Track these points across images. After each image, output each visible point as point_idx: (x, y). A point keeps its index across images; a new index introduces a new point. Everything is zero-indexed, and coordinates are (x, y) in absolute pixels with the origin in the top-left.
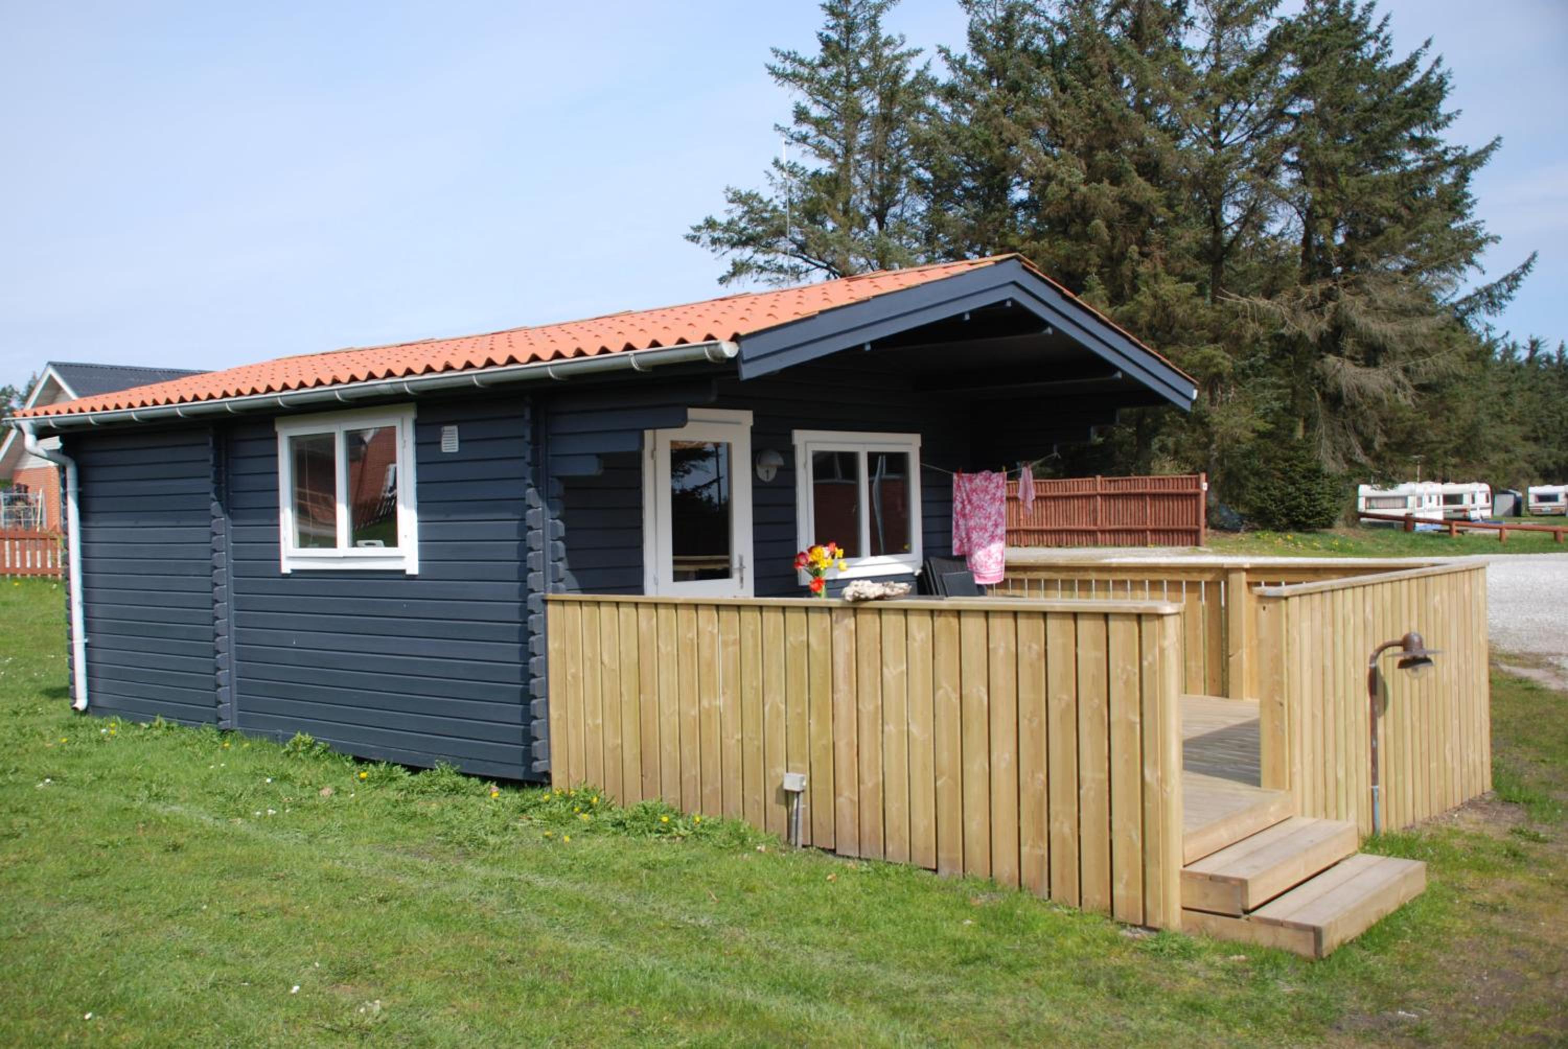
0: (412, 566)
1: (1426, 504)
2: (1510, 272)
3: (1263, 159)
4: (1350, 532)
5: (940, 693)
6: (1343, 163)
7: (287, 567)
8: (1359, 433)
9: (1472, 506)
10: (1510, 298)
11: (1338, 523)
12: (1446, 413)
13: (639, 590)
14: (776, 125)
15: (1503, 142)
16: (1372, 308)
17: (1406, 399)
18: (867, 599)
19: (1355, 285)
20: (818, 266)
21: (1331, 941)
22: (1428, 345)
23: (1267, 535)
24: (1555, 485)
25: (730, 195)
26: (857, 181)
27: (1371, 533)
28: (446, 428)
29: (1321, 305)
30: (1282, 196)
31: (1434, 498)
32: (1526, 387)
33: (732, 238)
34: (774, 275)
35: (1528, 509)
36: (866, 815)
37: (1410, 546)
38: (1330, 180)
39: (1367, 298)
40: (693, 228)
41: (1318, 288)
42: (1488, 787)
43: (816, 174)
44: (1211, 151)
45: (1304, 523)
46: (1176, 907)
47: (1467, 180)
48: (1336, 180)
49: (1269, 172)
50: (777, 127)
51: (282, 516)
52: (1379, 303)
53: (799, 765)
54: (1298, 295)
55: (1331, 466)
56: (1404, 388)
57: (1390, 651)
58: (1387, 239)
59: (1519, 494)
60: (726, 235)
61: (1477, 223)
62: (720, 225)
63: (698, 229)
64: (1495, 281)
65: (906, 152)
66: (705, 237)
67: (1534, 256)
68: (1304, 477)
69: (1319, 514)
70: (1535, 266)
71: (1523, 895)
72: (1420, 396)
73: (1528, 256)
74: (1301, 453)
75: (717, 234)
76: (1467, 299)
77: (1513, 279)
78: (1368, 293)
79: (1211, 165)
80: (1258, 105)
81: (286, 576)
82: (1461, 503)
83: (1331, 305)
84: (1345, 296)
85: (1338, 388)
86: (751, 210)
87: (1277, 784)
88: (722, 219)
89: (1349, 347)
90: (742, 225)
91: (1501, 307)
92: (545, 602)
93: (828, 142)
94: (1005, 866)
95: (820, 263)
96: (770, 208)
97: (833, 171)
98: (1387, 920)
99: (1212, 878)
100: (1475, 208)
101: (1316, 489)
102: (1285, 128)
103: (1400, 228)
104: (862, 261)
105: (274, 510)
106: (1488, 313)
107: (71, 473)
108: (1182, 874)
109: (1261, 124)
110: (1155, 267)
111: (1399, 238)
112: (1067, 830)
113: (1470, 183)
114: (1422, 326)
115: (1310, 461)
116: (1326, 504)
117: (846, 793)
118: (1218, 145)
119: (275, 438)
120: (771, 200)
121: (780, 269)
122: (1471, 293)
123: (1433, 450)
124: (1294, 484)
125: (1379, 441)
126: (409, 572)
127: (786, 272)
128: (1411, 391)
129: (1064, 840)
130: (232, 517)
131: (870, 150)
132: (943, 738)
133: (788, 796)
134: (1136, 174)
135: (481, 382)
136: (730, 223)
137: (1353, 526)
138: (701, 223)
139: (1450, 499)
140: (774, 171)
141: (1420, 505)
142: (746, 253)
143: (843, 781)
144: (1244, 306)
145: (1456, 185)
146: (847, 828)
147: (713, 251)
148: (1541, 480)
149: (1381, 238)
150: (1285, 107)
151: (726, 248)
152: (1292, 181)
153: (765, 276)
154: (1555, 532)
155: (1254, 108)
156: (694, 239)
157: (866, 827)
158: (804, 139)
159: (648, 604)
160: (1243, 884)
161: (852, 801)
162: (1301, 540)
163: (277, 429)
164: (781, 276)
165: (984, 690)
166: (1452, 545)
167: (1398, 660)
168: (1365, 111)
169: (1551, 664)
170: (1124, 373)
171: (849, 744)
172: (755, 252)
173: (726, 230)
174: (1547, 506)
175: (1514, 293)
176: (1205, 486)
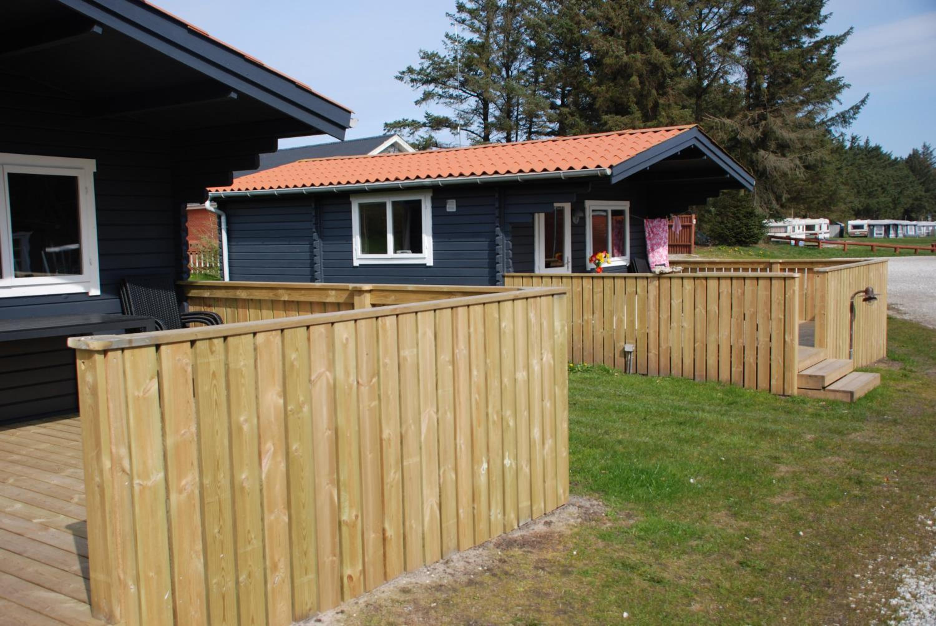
0: (430, 262)
1: (797, 231)
2: (855, 104)
3: (726, 39)
4: (766, 246)
5: (697, 310)
6: (772, 45)
7: (356, 263)
8: (774, 193)
9: (820, 232)
10: (855, 118)
11: (761, 242)
12: (820, 182)
13: (533, 271)
14: (447, 13)
15: (854, 30)
16: (785, 124)
17: (801, 174)
18: (666, 273)
19: (777, 113)
20: (472, 95)
21: (856, 396)
22: (812, 145)
23: (724, 248)
24: (862, 219)
25: (422, 54)
26: (495, 47)
27: (777, 247)
28: (449, 201)
29: (757, 123)
30: (736, 61)
31: (801, 227)
32: (849, 164)
33: (423, 79)
34: (448, 100)
35: (847, 233)
36: (662, 359)
37: (799, 254)
38: (765, 54)
39: (782, 119)
40: (400, 73)
41: (756, 113)
42: (885, 355)
43: (470, 41)
44: (697, 34)
45: (744, 242)
46: (796, 388)
47: (833, 52)
48: (768, 53)
49: (730, 48)
50: (448, 14)
51: (354, 240)
52: (788, 122)
53: (631, 341)
54: (745, 116)
55: (759, 211)
56: (799, 168)
57: (859, 295)
58: (793, 86)
59: (843, 225)
60: (419, 77)
61: (840, 78)
62: (415, 70)
63: (403, 73)
64: (847, 109)
65: (522, 30)
66: (407, 78)
67: (868, 96)
68: (745, 216)
69: (752, 236)
70: (868, 101)
71: (913, 387)
72: (807, 173)
73: (865, 95)
74: (743, 203)
75: (414, 76)
76: (832, 119)
77: (856, 109)
78: (783, 116)
79: (698, 42)
80: (724, 9)
81: (356, 267)
82: (814, 230)
83: (763, 122)
84: (771, 118)
85: (765, 169)
86: (434, 63)
87: (821, 345)
88: (417, 67)
89: (773, 146)
90: (428, 71)
91: (850, 123)
92: (504, 277)
93: (477, 23)
94: (725, 375)
95: (472, 93)
96: (445, 61)
97: (480, 41)
98: (870, 392)
99: (810, 376)
100: (838, 69)
101: (751, 223)
102: (737, 23)
103: (800, 80)
104: (499, 93)
105: (349, 237)
106: (843, 127)
107: (223, 219)
108: (798, 375)
109: (726, 19)
110: (669, 100)
111: (800, 86)
112: (752, 360)
113: (835, 54)
114: (810, 135)
115: (748, 208)
116: (756, 231)
117: (653, 351)
118: (700, 31)
119: (350, 204)
120: (445, 57)
121: (451, 96)
122: (834, 116)
123: (812, 202)
124: (739, 220)
125: (785, 196)
126: (428, 265)
127: (455, 98)
128: (803, 170)
129: (750, 364)
130: (323, 240)
131: (503, 29)
132: (698, 327)
133: (625, 354)
134: (654, 47)
135: (481, 182)
136: (422, 70)
137: (768, 243)
138: (405, 69)
139: (809, 228)
140: (446, 40)
141: (794, 231)
142: (431, 87)
143: (651, 346)
144: (716, 123)
145: (827, 55)
146: (653, 365)
147: (412, 86)
148: (854, 217)
149: (790, 86)
150: (739, 10)
151: (419, 84)
152: (741, 52)
153: (443, 100)
154: (872, 246)
155: (721, 10)
156: (401, 79)
157: (662, 364)
158: (463, 22)
159: (537, 277)
160: (823, 378)
161: (656, 354)
162: (743, 250)
163: (351, 199)
164: (452, 101)
165: (716, 308)
166: (820, 253)
167: (862, 299)
168: (783, 14)
169: (894, 308)
170: (730, 175)
171: (655, 332)
172: (436, 87)
173: (419, 74)
174: (858, 232)
175: (857, 116)
176: (694, 221)
